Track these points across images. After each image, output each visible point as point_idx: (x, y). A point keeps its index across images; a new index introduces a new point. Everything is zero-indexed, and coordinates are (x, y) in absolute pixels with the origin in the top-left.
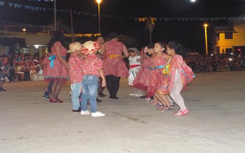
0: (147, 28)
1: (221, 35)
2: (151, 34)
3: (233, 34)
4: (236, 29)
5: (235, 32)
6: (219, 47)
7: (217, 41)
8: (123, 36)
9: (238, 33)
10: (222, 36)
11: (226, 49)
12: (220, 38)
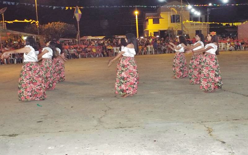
0: (75, 17)
1: (149, 20)
2: (78, 22)
3: (160, 19)
4: (162, 15)
5: (161, 18)
6: (148, 31)
7: (147, 25)
8: (60, 23)
9: (164, 18)
10: (151, 21)
11: (154, 32)
12: (149, 23)
